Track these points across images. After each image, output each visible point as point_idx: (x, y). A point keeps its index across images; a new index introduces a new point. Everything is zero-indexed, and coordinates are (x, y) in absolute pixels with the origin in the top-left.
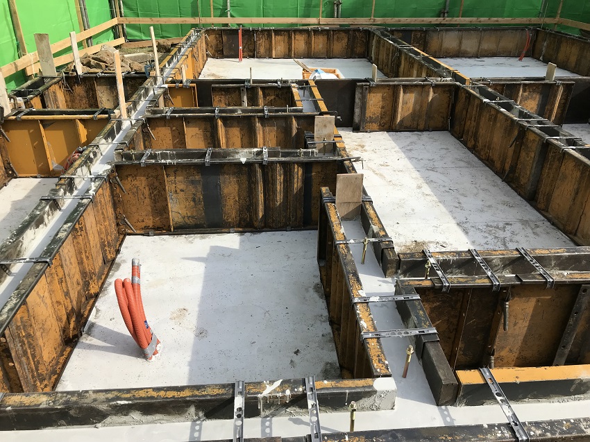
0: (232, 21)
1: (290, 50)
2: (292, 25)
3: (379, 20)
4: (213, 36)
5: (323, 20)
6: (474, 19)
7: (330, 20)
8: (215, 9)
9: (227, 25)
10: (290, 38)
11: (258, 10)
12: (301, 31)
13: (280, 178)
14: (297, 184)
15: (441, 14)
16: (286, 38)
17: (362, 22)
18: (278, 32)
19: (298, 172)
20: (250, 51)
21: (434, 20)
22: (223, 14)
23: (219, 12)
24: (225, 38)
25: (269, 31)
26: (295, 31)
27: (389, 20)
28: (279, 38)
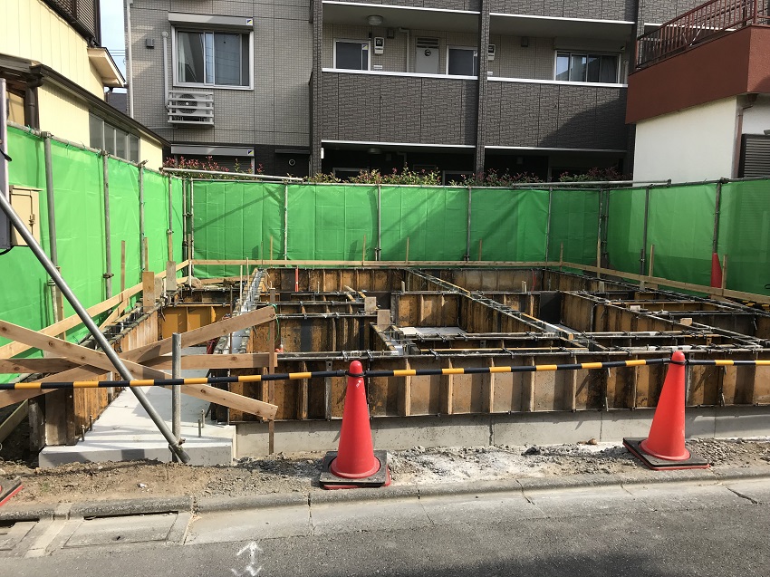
0: (288, 263)
1: (338, 286)
2: (340, 266)
3: (413, 263)
4: (273, 275)
5: (366, 263)
6: (492, 262)
7: (372, 263)
8: (274, 253)
9: (284, 266)
10: (338, 275)
11: (311, 254)
12: (348, 271)
13: (346, 327)
14: (356, 331)
15: (464, 258)
16: (335, 276)
17: (399, 264)
18: (328, 271)
19: (356, 323)
20: (305, 286)
21: (459, 263)
22: (281, 257)
23: (277, 256)
24: (283, 276)
25: (320, 270)
26: (343, 270)
27: (421, 263)
28: (329, 276)
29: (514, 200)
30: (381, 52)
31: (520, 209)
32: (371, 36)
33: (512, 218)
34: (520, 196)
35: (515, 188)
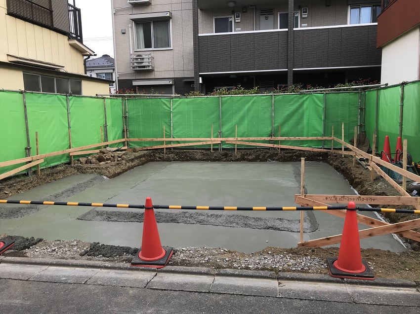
5: (213, 139)
6: (287, 138)
7: (216, 139)
8: (166, 134)
17: (231, 139)
21: (267, 138)
22: (170, 136)
23: (168, 136)
27: (244, 139)
29: (301, 100)
30: (239, 21)
31: (305, 106)
32: (233, 13)
33: (301, 111)
34: (305, 98)
35: (301, 94)
